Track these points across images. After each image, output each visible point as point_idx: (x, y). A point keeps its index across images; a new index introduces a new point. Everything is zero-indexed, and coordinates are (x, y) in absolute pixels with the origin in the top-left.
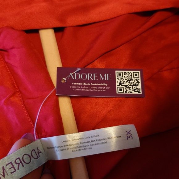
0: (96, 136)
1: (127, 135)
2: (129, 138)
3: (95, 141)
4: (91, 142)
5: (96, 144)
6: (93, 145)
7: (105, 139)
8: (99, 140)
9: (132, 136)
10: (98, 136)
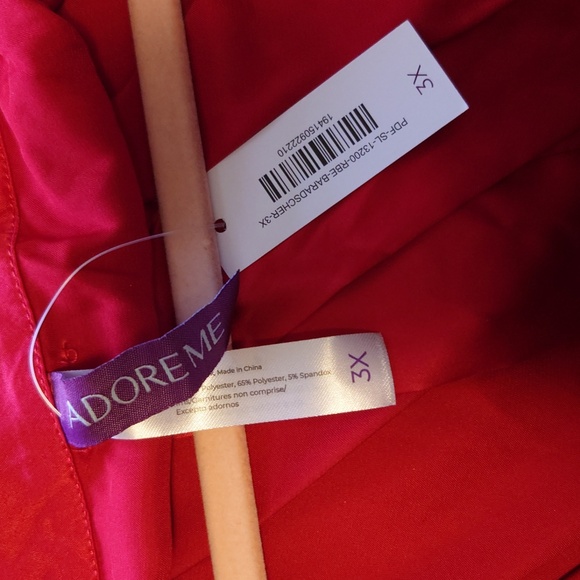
0: (254, 368)
1: (352, 367)
2: (360, 376)
3: (248, 382)
4: (235, 384)
5: (253, 393)
6: (243, 394)
7: (280, 379)
8: (264, 381)
9: (367, 371)
10: (260, 367)
